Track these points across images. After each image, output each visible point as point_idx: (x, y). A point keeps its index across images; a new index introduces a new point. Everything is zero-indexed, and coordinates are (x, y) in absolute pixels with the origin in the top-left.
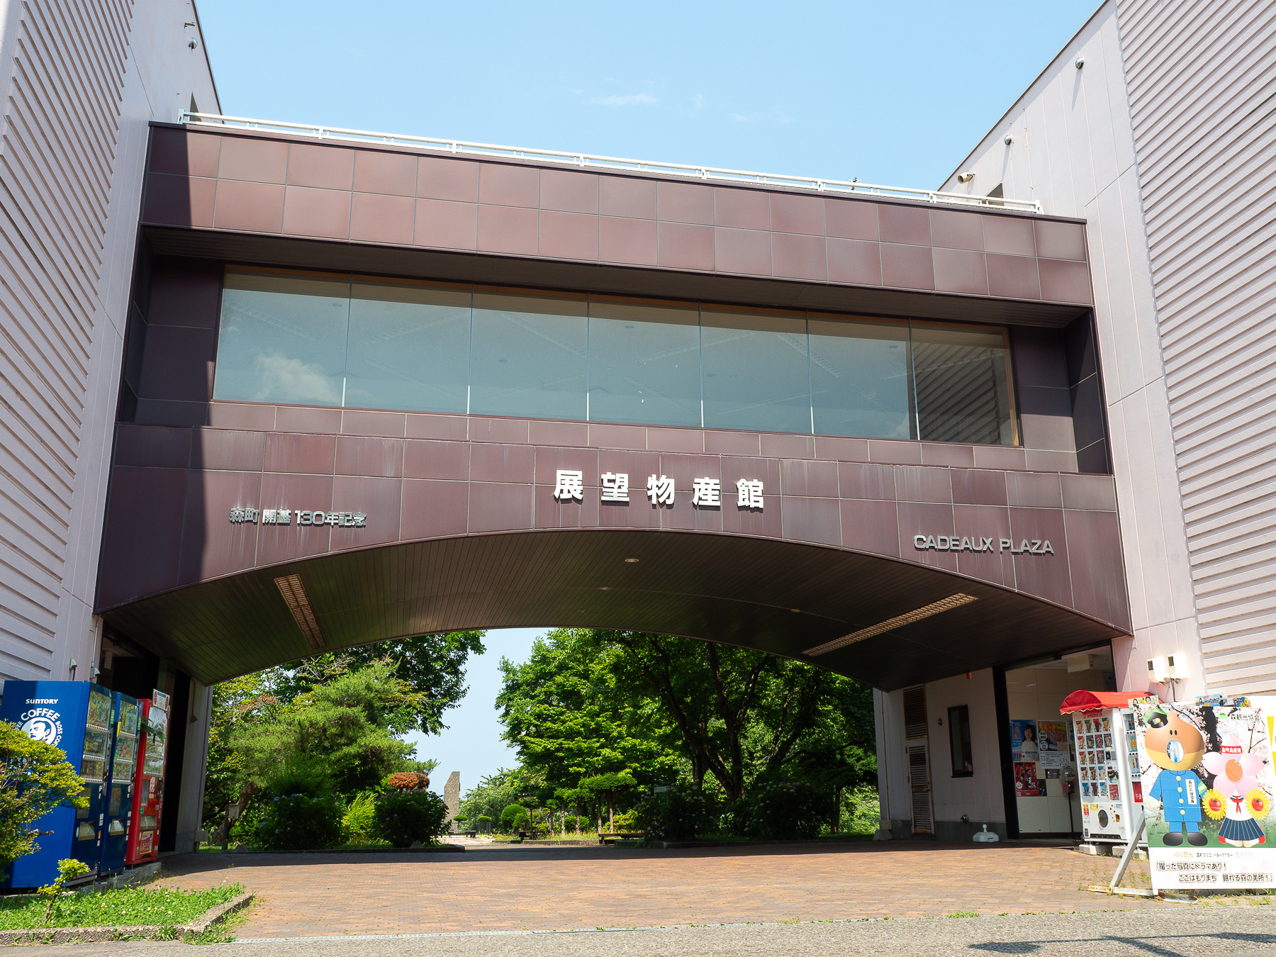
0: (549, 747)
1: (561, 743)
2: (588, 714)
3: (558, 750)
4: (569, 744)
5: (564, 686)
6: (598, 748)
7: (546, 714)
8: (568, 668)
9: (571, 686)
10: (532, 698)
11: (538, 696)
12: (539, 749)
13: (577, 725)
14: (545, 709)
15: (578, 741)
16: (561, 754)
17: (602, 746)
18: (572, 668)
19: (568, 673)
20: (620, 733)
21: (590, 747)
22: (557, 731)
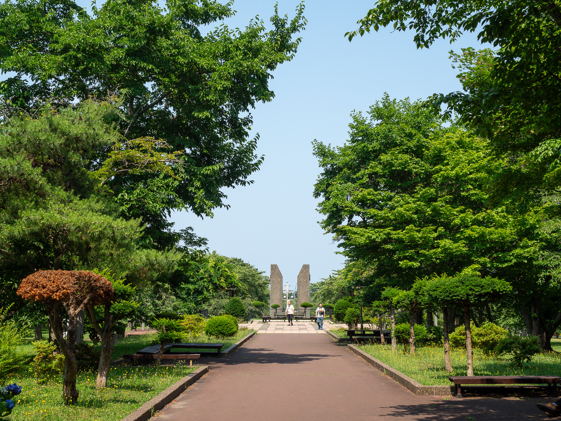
0: (373, 237)
1: (389, 234)
2: (422, 198)
3: (385, 241)
4: (398, 234)
5: (393, 165)
6: (435, 239)
7: (371, 200)
8: (396, 145)
9: (400, 164)
10: (354, 181)
11: (360, 179)
12: (362, 240)
13: (408, 211)
14: (369, 194)
15: (411, 230)
16: (389, 247)
17: (440, 237)
18: (401, 144)
19: (395, 150)
20: (463, 220)
21: (425, 238)
22: (386, 219)
